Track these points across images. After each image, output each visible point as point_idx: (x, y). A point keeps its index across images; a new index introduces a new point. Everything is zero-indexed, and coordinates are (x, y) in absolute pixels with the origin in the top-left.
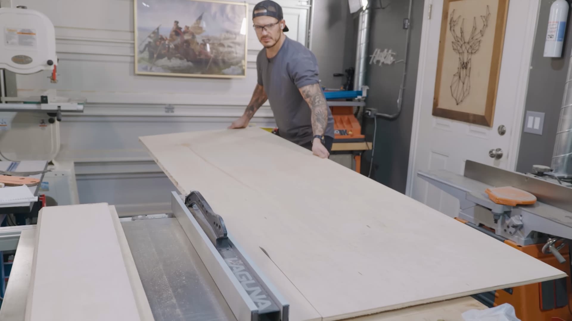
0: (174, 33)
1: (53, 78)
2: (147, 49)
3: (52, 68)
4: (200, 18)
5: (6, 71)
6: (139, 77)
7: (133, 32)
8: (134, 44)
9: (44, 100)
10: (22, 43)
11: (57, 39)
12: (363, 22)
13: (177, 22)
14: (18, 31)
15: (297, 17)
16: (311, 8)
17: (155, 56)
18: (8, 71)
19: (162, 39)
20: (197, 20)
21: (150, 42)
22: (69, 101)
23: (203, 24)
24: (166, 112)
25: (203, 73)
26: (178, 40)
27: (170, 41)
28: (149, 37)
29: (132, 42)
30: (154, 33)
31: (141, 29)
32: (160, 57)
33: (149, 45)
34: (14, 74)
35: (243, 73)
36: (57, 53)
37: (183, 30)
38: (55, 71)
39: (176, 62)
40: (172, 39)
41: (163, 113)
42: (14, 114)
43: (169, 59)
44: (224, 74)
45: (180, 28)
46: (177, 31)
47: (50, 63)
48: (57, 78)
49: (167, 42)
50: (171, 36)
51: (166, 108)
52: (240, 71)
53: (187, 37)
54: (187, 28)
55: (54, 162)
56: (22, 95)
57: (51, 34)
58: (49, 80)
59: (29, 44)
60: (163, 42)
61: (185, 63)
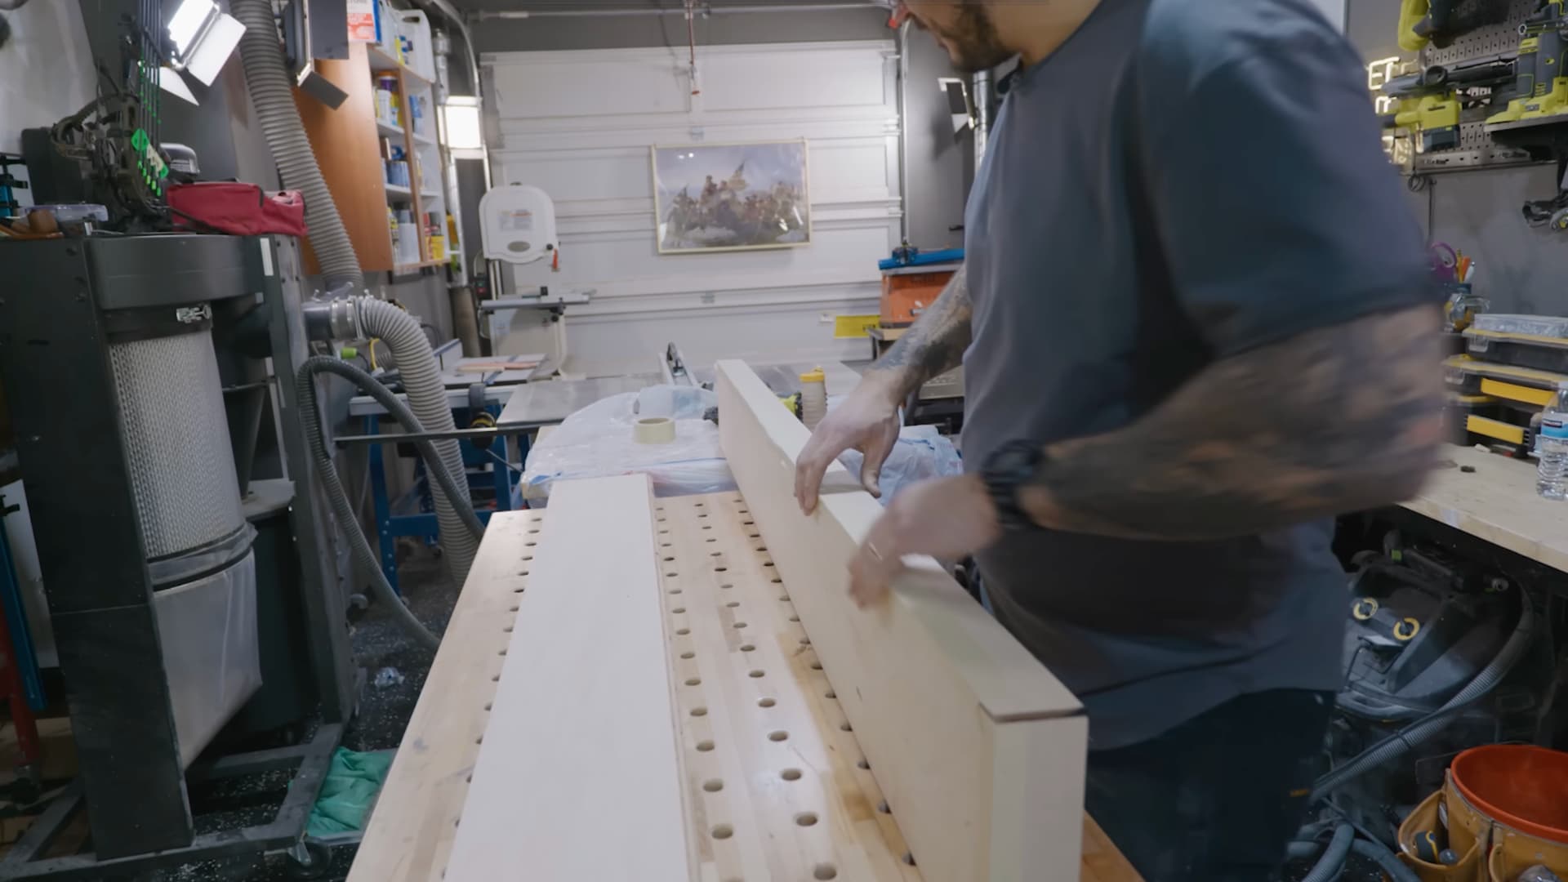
0: (706, 193)
1: (555, 266)
2: (672, 218)
3: (552, 253)
4: (741, 168)
5: (503, 264)
6: (665, 258)
7: (652, 197)
8: (654, 213)
9: (544, 291)
10: (518, 226)
11: (557, 218)
12: (980, 144)
13: (709, 178)
14: (514, 212)
15: (883, 149)
16: (902, 133)
17: (684, 226)
18: (505, 262)
19: (692, 202)
20: (737, 172)
21: (675, 209)
22: (574, 292)
23: (745, 176)
24: (705, 302)
25: (750, 244)
26: (714, 202)
27: (702, 204)
28: (675, 202)
29: (652, 210)
30: (680, 195)
31: (662, 193)
32: (692, 227)
33: (674, 213)
34: (511, 264)
35: (807, 238)
36: (559, 235)
37: (718, 187)
38: (556, 257)
39: (712, 232)
40: (705, 201)
41: (699, 304)
42: (513, 311)
43: (703, 228)
44: (780, 242)
45: (715, 185)
46: (711, 190)
47: (550, 247)
48: (560, 265)
49: (698, 206)
50: (703, 197)
51: (702, 297)
52: (803, 237)
53: (724, 196)
54: (724, 183)
55: (560, 371)
56: (521, 292)
57: (549, 210)
58: (550, 269)
59: (526, 227)
60: (692, 207)
61: (724, 232)
